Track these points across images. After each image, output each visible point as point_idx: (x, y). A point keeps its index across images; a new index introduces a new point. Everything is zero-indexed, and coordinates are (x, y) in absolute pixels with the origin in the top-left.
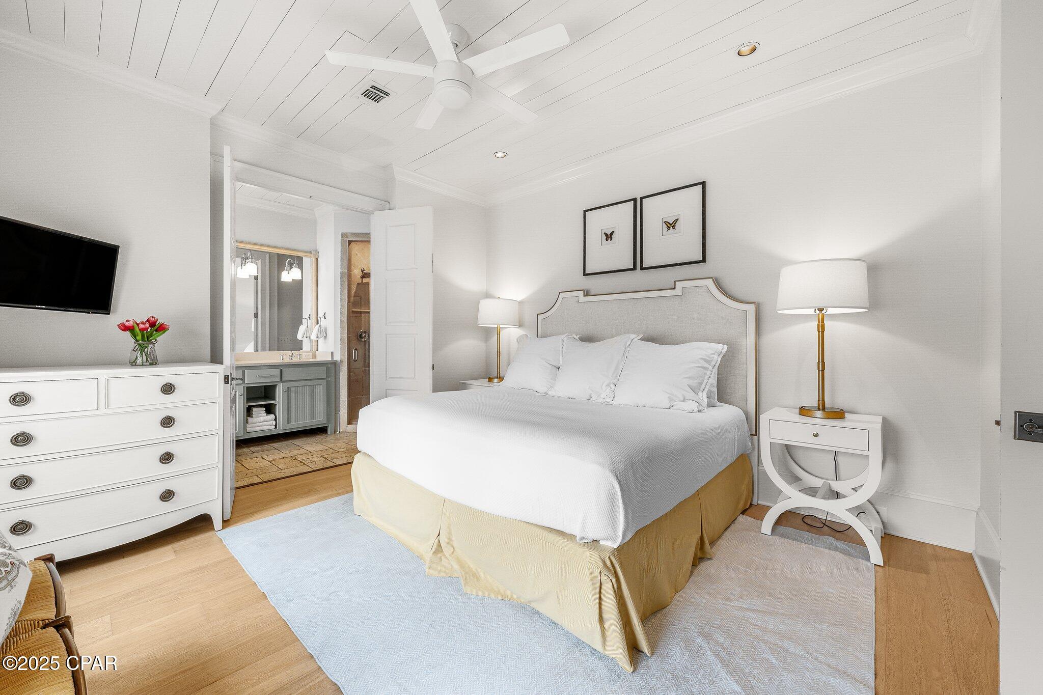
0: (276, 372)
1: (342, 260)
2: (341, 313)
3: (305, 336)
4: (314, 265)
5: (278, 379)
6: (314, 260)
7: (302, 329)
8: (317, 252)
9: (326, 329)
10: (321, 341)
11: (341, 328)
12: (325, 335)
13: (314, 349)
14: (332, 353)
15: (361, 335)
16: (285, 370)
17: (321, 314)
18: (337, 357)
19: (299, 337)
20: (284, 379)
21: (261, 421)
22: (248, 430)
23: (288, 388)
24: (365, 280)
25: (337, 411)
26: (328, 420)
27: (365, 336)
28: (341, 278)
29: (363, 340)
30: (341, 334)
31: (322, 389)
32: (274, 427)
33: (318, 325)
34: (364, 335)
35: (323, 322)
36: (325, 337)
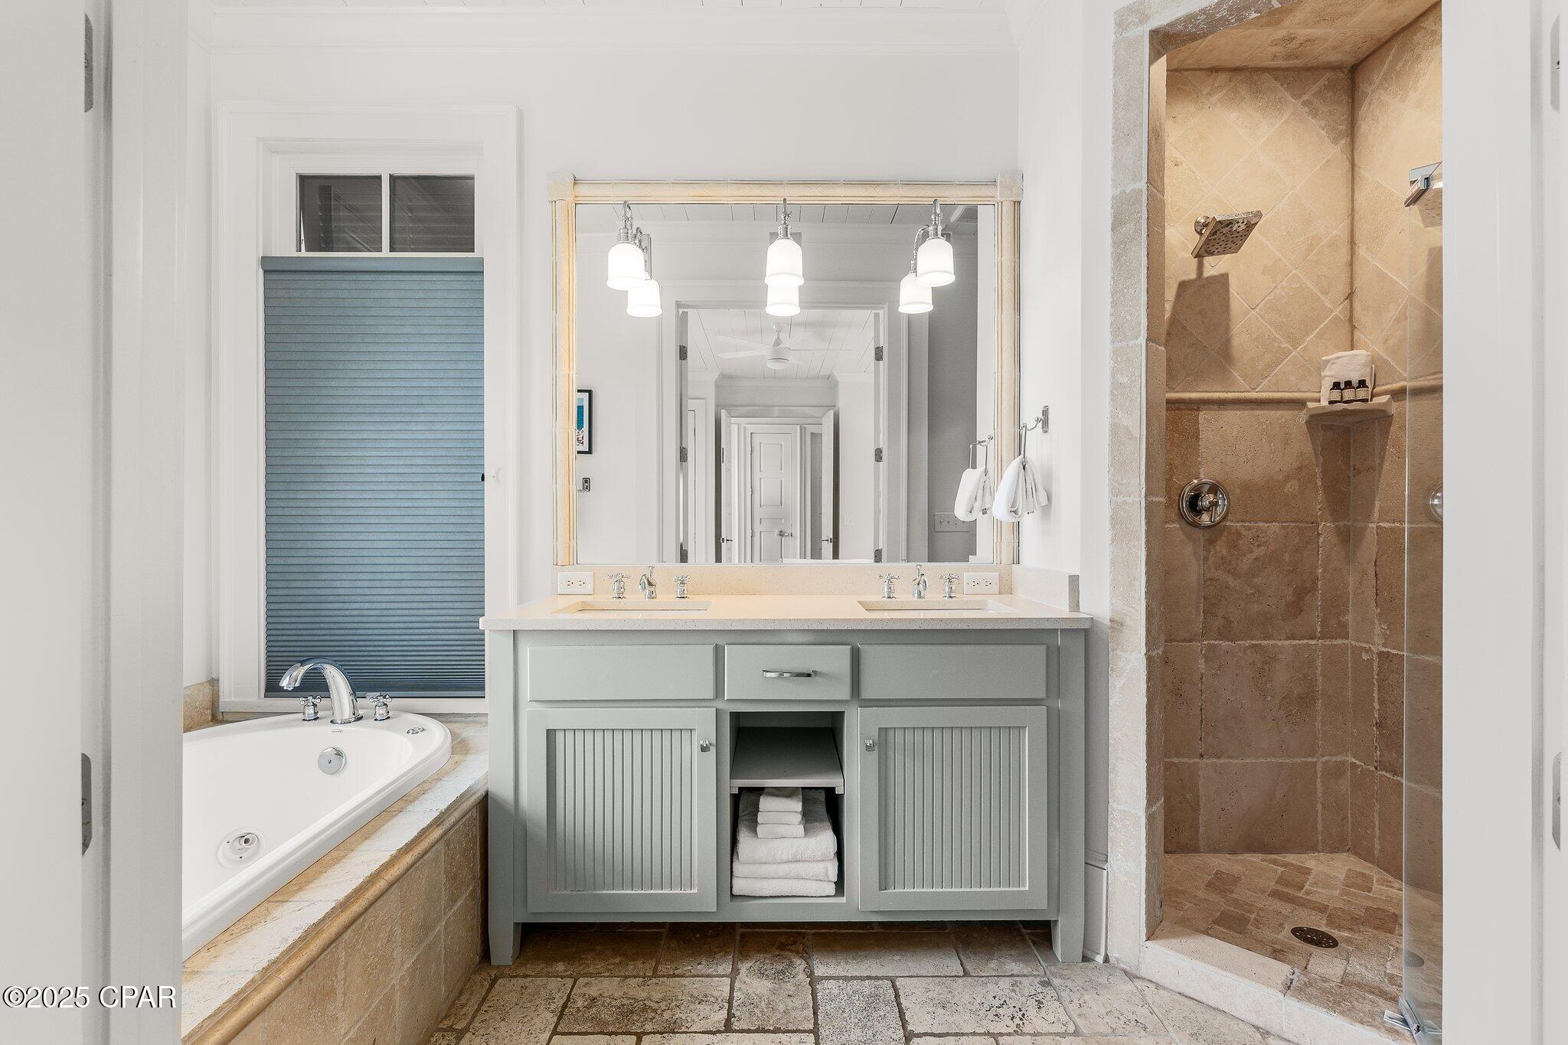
0: (836, 660)
1: (1121, 136)
2: (1118, 391)
3: (978, 506)
4: (1007, 228)
5: (843, 692)
6: (1007, 208)
7: (969, 479)
8: (1017, 178)
9: (1048, 477)
10: (1030, 523)
11: (1118, 464)
12: (1044, 502)
13: (1006, 557)
14: (1074, 581)
15: (1194, 503)
16: (871, 654)
17: (1030, 414)
18: (1098, 605)
19: (960, 511)
20: (867, 693)
21: (784, 857)
22: (739, 886)
23: (884, 731)
24: (1214, 265)
25: (1094, 857)
26: (1055, 891)
27: (1215, 504)
28: (1117, 223)
29: (1205, 518)
30: (1115, 492)
31: (1029, 749)
32: (831, 889)
33: (1019, 459)
34: (1207, 500)
35: (1036, 444)
36: (1047, 509)
